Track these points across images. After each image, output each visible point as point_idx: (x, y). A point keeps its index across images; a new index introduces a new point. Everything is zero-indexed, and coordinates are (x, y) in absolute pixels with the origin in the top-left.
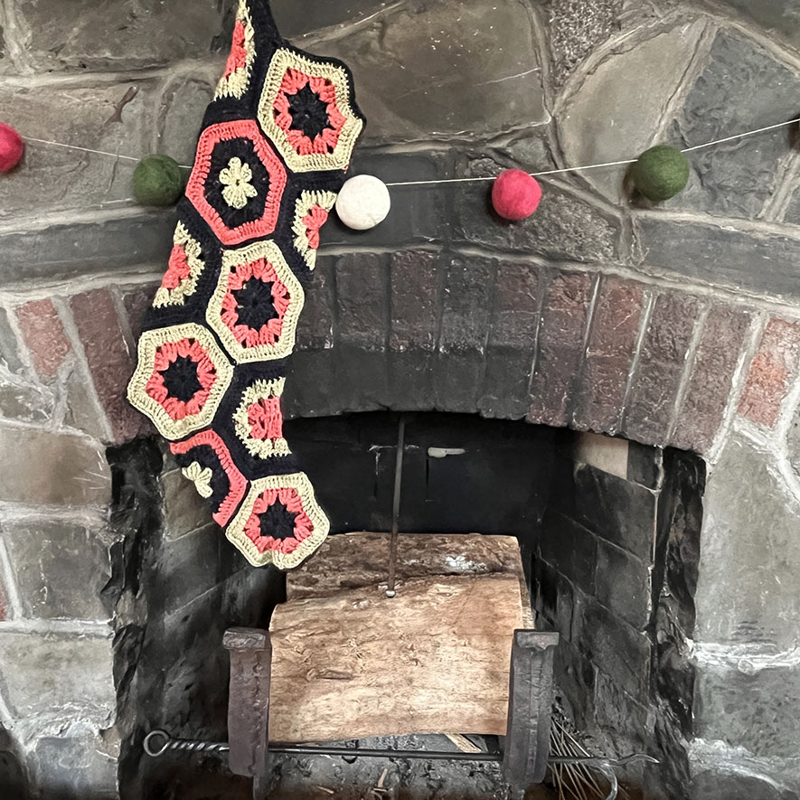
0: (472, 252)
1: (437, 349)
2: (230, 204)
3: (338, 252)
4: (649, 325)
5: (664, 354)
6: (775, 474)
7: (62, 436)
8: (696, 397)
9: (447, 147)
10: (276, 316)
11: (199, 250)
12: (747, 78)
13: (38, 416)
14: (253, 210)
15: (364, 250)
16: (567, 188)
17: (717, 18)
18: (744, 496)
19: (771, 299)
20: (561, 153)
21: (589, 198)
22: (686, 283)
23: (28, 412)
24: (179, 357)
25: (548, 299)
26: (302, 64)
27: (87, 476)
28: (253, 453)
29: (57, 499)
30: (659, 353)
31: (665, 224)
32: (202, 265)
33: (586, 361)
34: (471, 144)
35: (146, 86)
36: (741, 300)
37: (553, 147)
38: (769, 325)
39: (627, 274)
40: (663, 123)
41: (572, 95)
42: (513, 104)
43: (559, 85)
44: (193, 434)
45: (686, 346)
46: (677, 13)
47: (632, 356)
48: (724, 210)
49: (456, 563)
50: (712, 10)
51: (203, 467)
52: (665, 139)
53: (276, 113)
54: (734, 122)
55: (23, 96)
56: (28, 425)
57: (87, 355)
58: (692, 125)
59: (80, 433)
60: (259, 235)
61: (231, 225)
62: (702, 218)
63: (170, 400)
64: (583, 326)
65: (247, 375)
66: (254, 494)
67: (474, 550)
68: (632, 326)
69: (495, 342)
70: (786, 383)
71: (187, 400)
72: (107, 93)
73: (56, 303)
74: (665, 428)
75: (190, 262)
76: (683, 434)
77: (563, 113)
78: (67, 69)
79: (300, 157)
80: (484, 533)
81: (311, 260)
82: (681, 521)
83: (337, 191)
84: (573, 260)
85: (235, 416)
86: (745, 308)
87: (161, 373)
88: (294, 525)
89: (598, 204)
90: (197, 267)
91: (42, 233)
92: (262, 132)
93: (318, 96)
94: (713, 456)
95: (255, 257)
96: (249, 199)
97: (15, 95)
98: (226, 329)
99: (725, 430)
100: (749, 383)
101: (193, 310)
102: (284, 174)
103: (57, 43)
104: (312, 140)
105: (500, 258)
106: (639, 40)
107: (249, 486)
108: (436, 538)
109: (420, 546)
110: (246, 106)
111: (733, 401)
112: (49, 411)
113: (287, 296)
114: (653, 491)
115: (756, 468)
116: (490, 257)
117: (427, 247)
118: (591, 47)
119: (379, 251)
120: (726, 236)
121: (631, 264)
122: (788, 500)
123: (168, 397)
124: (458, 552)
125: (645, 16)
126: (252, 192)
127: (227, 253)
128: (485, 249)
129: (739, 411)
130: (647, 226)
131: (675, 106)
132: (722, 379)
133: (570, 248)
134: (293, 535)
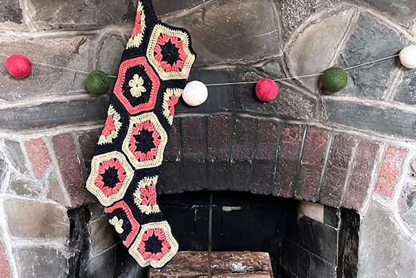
0: (246, 115)
1: (230, 161)
2: (133, 96)
3: (182, 116)
4: (330, 149)
5: (338, 163)
6: (393, 221)
7: (46, 204)
8: (354, 183)
9: (234, 67)
10: (155, 147)
11: (120, 117)
12: (374, 34)
13: (34, 194)
14: (144, 98)
15: (195, 115)
16: (290, 85)
17: (360, 8)
18: (379, 231)
19: (388, 137)
20: (288, 69)
21: (301, 90)
22: (348, 129)
23: (29, 192)
24: (110, 167)
25: (282, 138)
26: (167, 31)
27: (58, 224)
28: (143, 211)
29: (42, 235)
30: (335, 163)
31: (338, 102)
32: (121, 124)
33: (301, 166)
34: (245, 65)
35: (90, 37)
36: (374, 138)
37: (284, 66)
38: (388, 149)
39: (320, 125)
40: (336, 55)
41: (293, 42)
42: (265, 47)
43: (287, 38)
44: (115, 203)
45: (349, 159)
46: (341, 6)
47: (323, 164)
48: (365, 95)
49: (238, 266)
50: (357, 4)
51: (119, 218)
52: (337, 63)
53: (155, 53)
54: (368, 55)
55: (31, 42)
56: (28, 199)
57: (59, 165)
58: (349, 56)
59: (55, 203)
60: (147, 110)
61: (134, 105)
62: (355, 99)
63: (106, 187)
64: (299, 150)
65: (140, 174)
66: (143, 231)
67: (246, 260)
68: (323, 150)
69: (257, 158)
70: (397, 177)
71: (112, 187)
72: (72, 40)
73: (45, 140)
74: (340, 198)
75: (115, 123)
76: (348, 201)
77: (289, 51)
78: (53, 29)
79: (166, 73)
80: (251, 251)
81: (171, 121)
82: (349, 244)
83: (183, 89)
84: (294, 119)
85: (134, 194)
86: (376, 141)
87: (101, 175)
88: (162, 246)
89: (306, 93)
90: (118, 125)
91: (38, 106)
92: (148, 62)
93: (174, 45)
94: (363, 212)
95: (144, 120)
96: (142, 93)
97: (27, 41)
98: (131, 153)
99: (368, 200)
100: (379, 177)
101: (116, 145)
102: (158, 81)
103: (48, 17)
104: (172, 65)
105: (259, 118)
106: (323, 18)
107: (141, 227)
108: (227, 254)
109: (219, 258)
110: (141, 50)
111: (372, 186)
112: (39, 192)
113: (160, 138)
114: (336, 229)
115: (384, 217)
116: (255, 118)
117: (225, 113)
118: (301, 20)
119: (202, 115)
120: (366, 108)
121: (321, 121)
122: (400, 233)
123: (104, 186)
124: (238, 261)
125: (326, 7)
126: (144, 90)
127: (131, 118)
128: (252, 114)
129: (375, 190)
130: (329, 103)
131: (341, 48)
132: (366, 175)
133: (293, 113)
134: (161, 251)
